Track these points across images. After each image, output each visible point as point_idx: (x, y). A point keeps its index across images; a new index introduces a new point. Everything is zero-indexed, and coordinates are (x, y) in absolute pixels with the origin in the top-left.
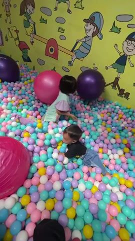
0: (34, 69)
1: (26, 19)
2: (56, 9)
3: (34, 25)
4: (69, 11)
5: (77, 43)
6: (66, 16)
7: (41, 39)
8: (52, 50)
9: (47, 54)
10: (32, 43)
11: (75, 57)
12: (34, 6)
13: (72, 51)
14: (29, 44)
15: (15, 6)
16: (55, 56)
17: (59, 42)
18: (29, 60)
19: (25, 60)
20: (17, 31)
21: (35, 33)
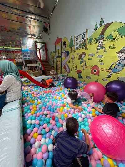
0: (84, 82)
1: (81, 60)
2: (97, 53)
3: (85, 62)
4: (105, 51)
5: (112, 65)
6: (104, 54)
7: (88, 67)
8: (95, 71)
9: (92, 73)
10: (84, 70)
11: (112, 72)
12: (85, 55)
13: (109, 69)
14: (82, 70)
15: (77, 57)
16: (98, 73)
17: (100, 66)
18: (82, 77)
19: (79, 78)
20: (76, 66)
21: (85, 65)
